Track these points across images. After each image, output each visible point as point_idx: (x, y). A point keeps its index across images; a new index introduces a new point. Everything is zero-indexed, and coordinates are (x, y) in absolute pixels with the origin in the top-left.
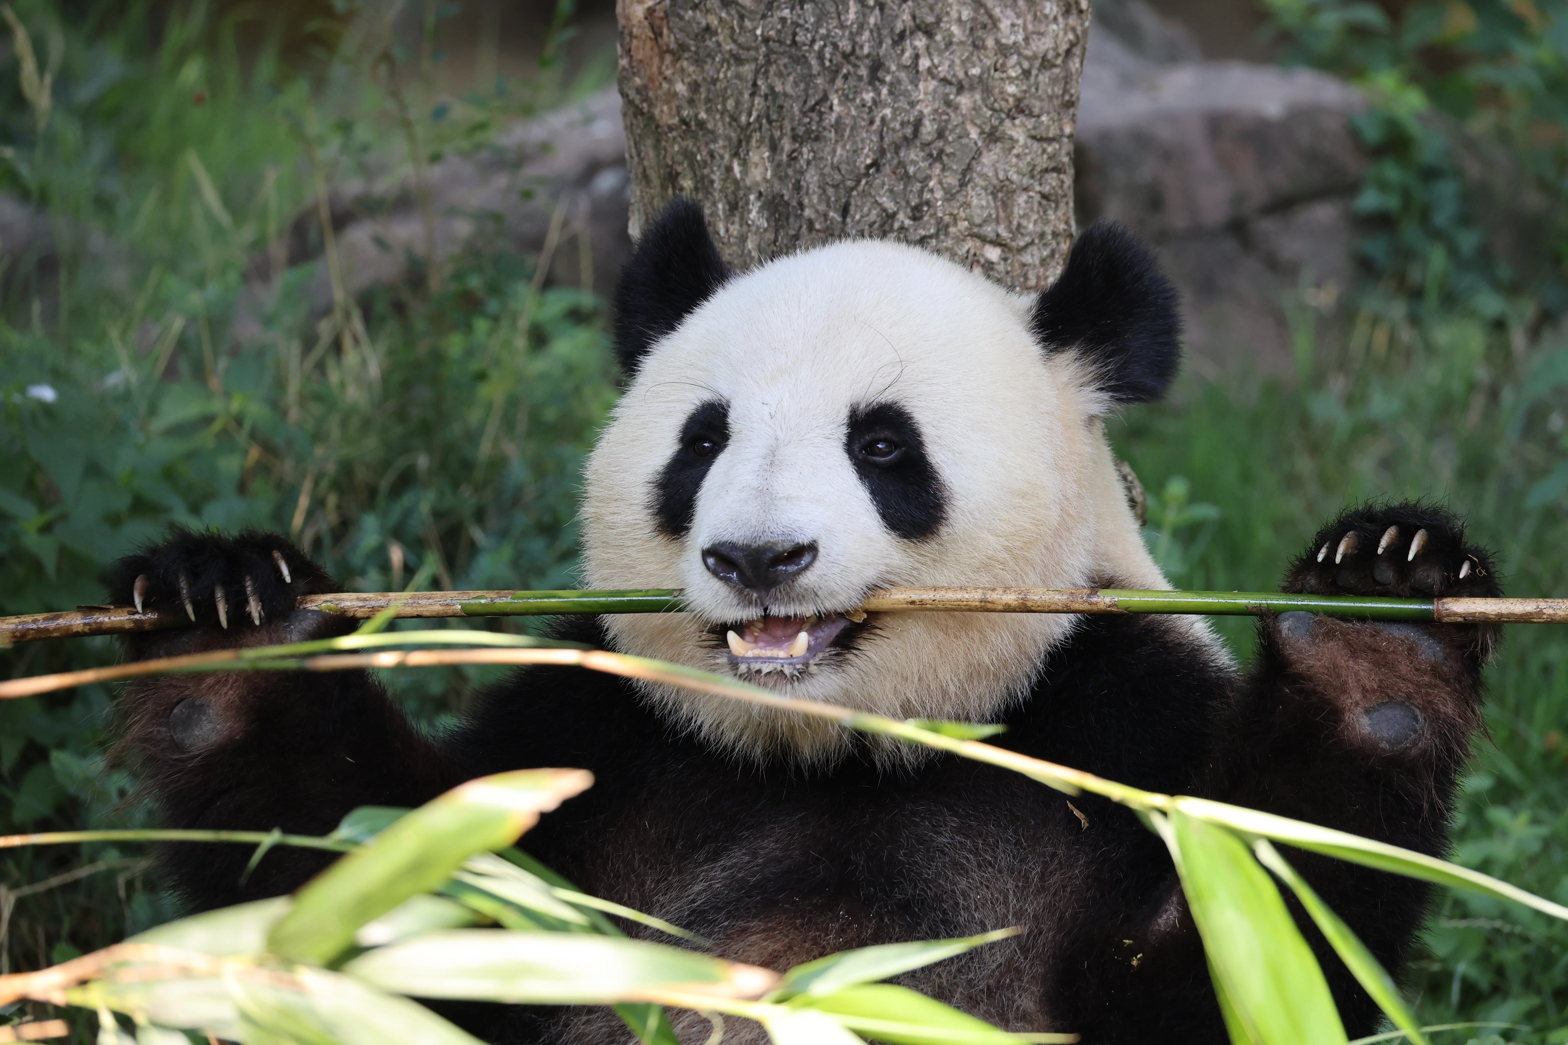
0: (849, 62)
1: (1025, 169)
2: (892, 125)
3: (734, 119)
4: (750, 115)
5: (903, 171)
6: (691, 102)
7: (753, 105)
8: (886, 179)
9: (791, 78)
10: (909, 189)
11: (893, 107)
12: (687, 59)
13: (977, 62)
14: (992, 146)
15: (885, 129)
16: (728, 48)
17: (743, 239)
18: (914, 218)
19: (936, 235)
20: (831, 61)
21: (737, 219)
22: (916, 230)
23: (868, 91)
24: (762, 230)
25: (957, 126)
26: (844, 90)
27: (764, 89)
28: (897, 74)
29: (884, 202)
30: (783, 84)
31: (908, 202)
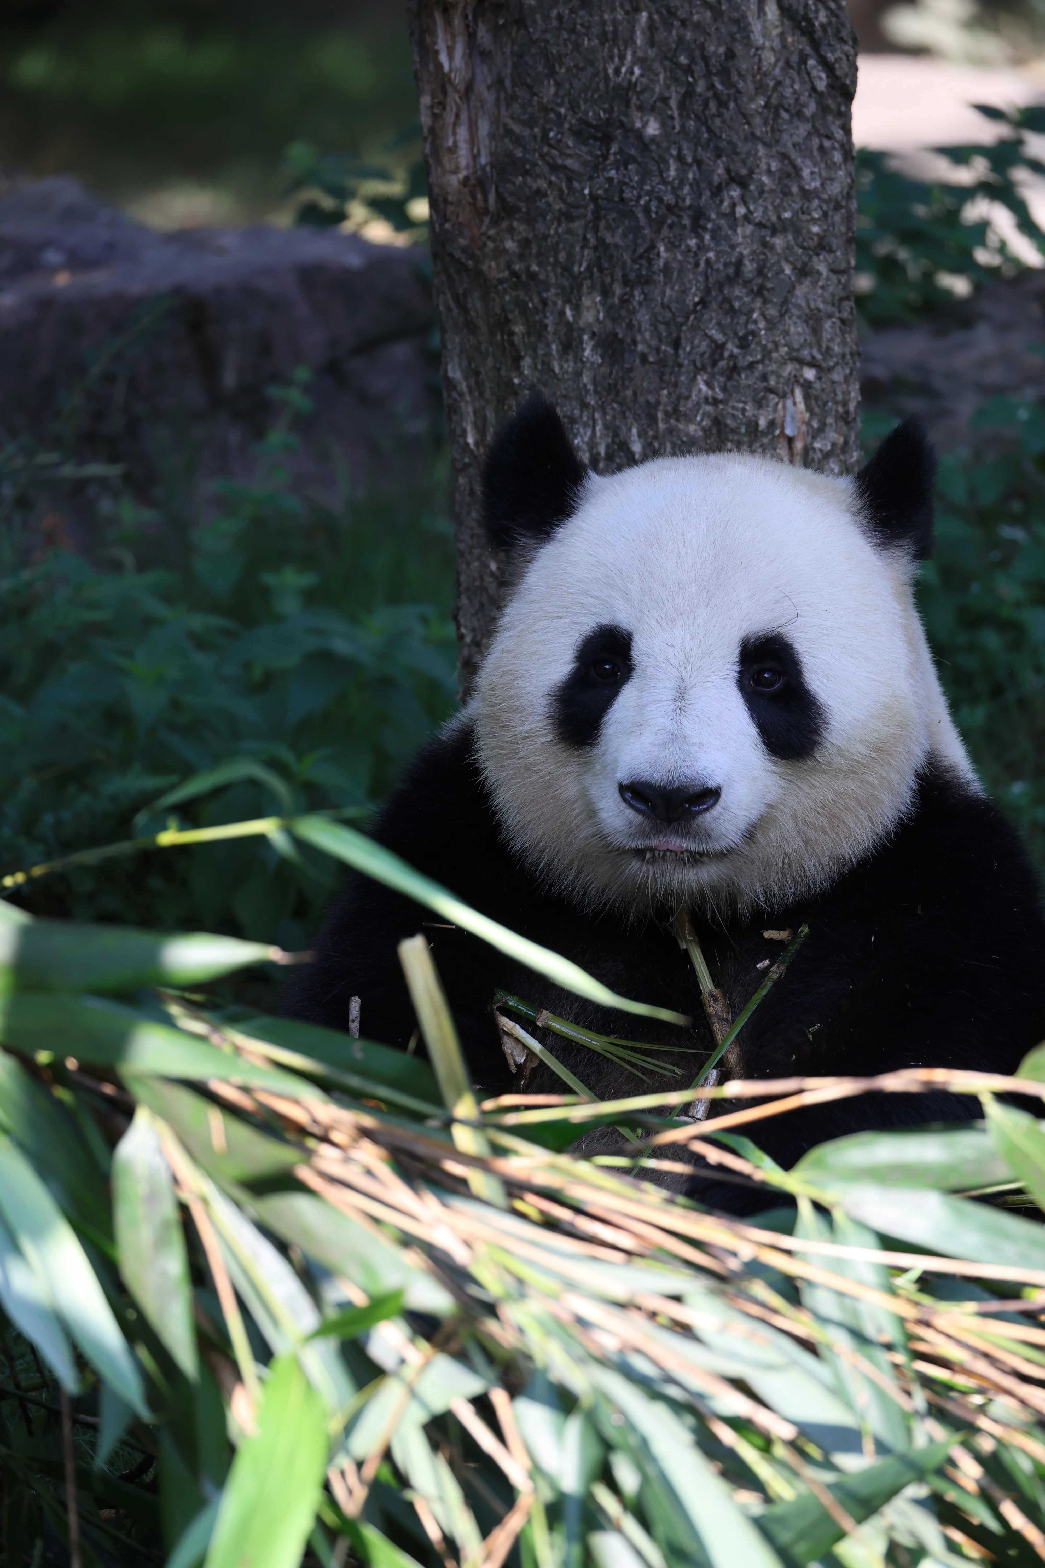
0: (673, 214)
1: (829, 299)
2: (716, 266)
3: (567, 269)
4: (581, 265)
5: (728, 306)
6: (522, 257)
7: (583, 256)
8: (713, 314)
9: (620, 231)
10: (735, 321)
11: (715, 251)
12: (517, 219)
13: (788, 207)
14: (803, 280)
15: (709, 270)
16: (557, 207)
17: (578, 374)
18: (741, 347)
19: (762, 361)
20: (657, 213)
21: (570, 357)
22: (744, 357)
23: (691, 238)
24: (596, 366)
25: (773, 264)
26: (669, 238)
27: (592, 241)
28: (717, 221)
29: (713, 334)
30: (612, 236)
31: (736, 333)
